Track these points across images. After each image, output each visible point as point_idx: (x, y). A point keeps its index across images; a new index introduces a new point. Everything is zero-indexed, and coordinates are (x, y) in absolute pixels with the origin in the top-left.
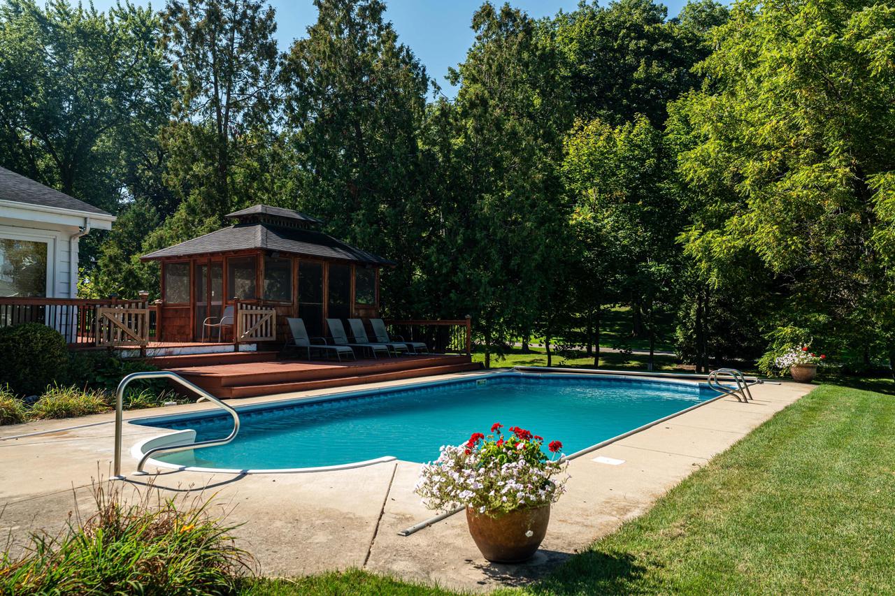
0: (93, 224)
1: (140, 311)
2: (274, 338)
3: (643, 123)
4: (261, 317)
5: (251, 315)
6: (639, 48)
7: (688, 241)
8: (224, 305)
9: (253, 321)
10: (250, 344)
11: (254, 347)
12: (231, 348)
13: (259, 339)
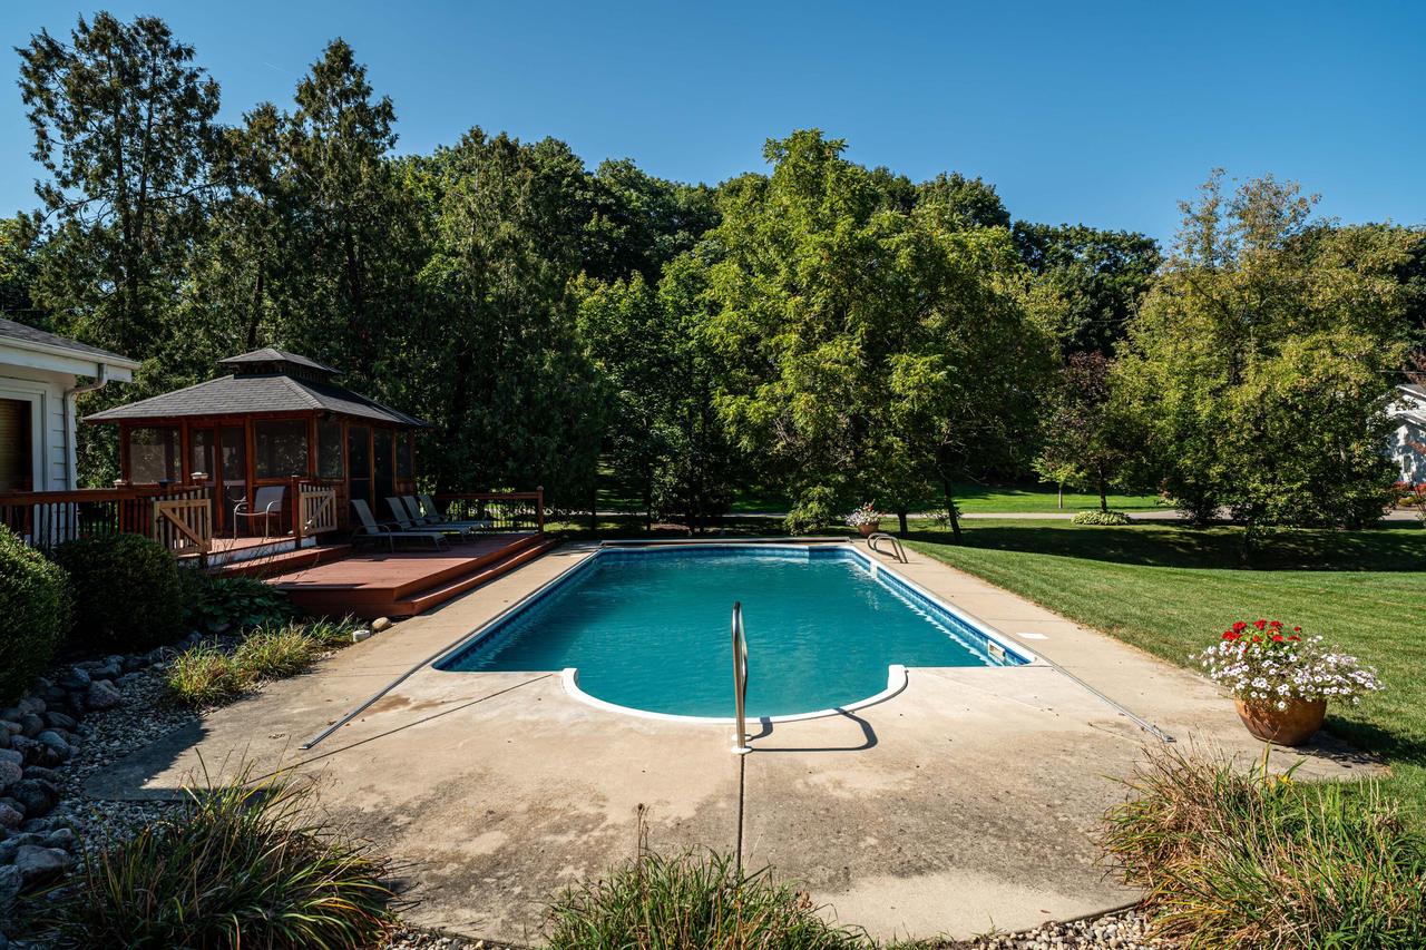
0: (110, 374)
1: (199, 503)
2: (335, 528)
3: (637, 281)
4: (321, 502)
5: (312, 499)
6: (586, 199)
7: (721, 405)
8: (250, 486)
9: (314, 506)
10: (309, 536)
11: (313, 541)
12: (292, 545)
13: (321, 530)
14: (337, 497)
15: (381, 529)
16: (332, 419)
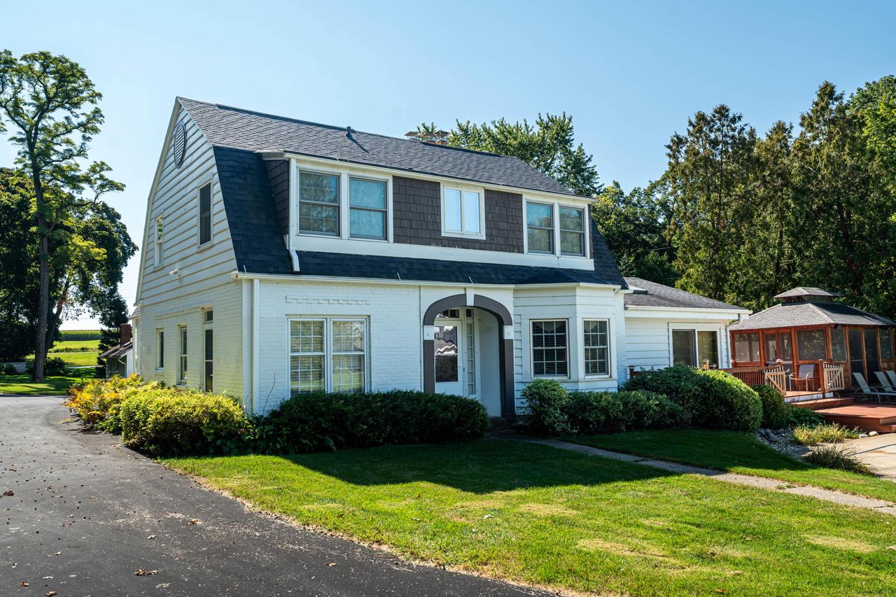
1: (780, 373)
2: (843, 388)
4: (835, 373)
5: (830, 372)
8: (795, 364)
9: (832, 375)
10: (830, 392)
11: (831, 394)
12: (821, 396)
13: (836, 389)
14: (844, 371)
15: (871, 390)
16: (839, 328)
